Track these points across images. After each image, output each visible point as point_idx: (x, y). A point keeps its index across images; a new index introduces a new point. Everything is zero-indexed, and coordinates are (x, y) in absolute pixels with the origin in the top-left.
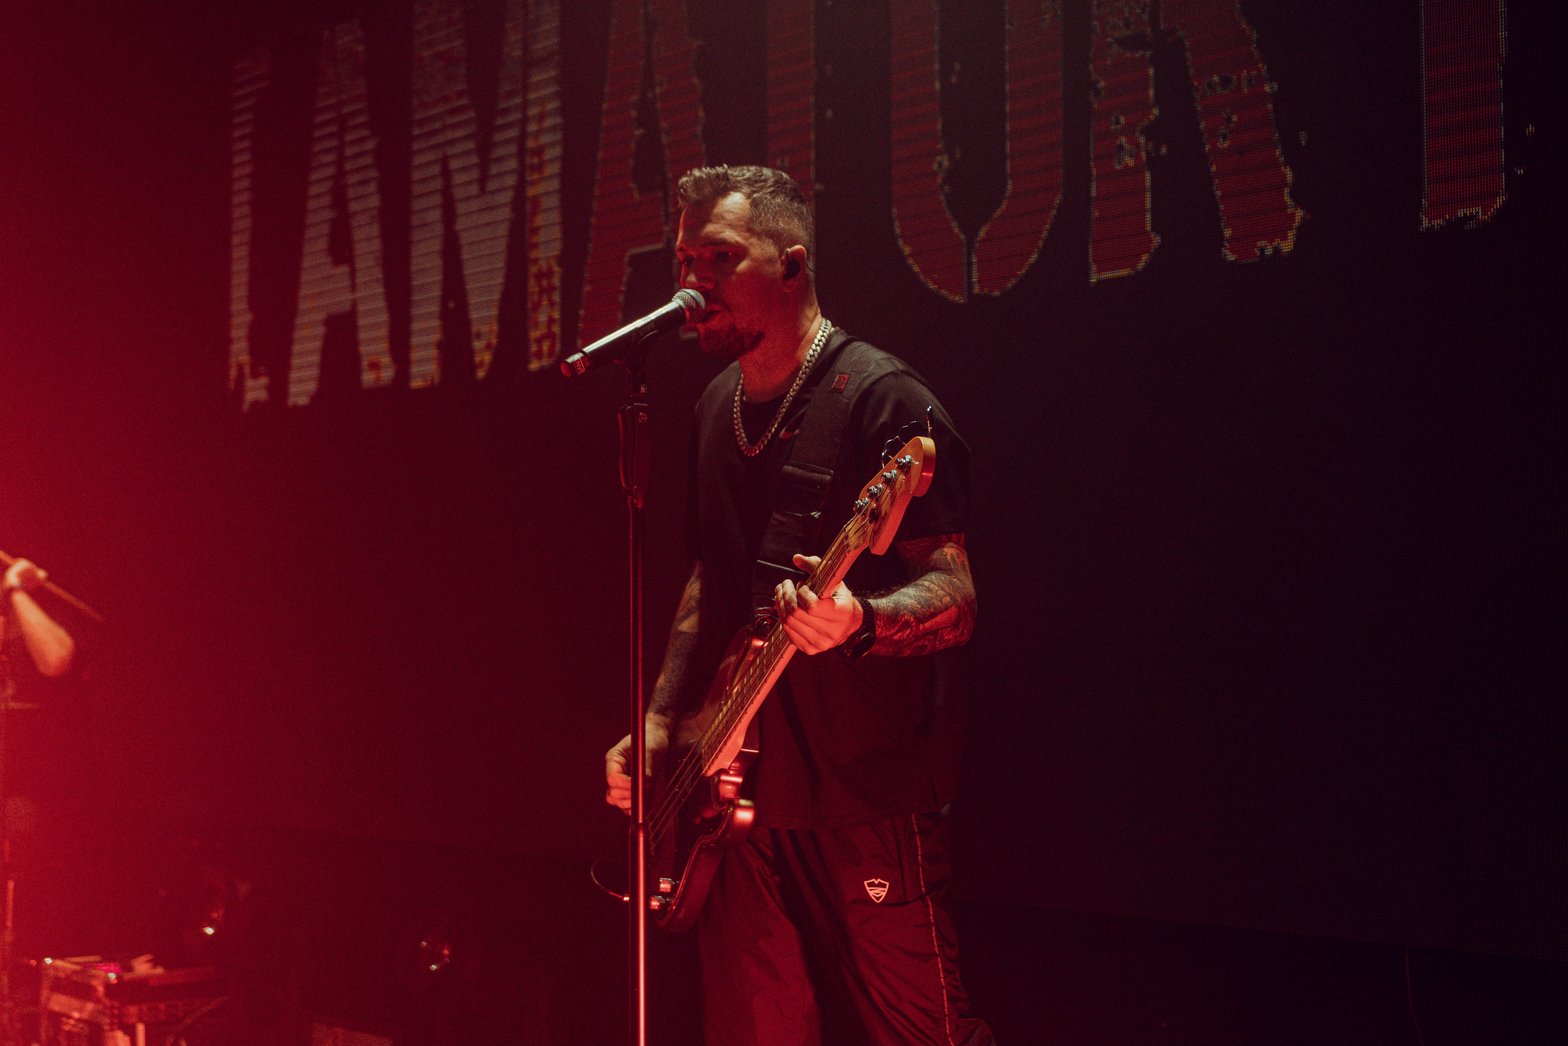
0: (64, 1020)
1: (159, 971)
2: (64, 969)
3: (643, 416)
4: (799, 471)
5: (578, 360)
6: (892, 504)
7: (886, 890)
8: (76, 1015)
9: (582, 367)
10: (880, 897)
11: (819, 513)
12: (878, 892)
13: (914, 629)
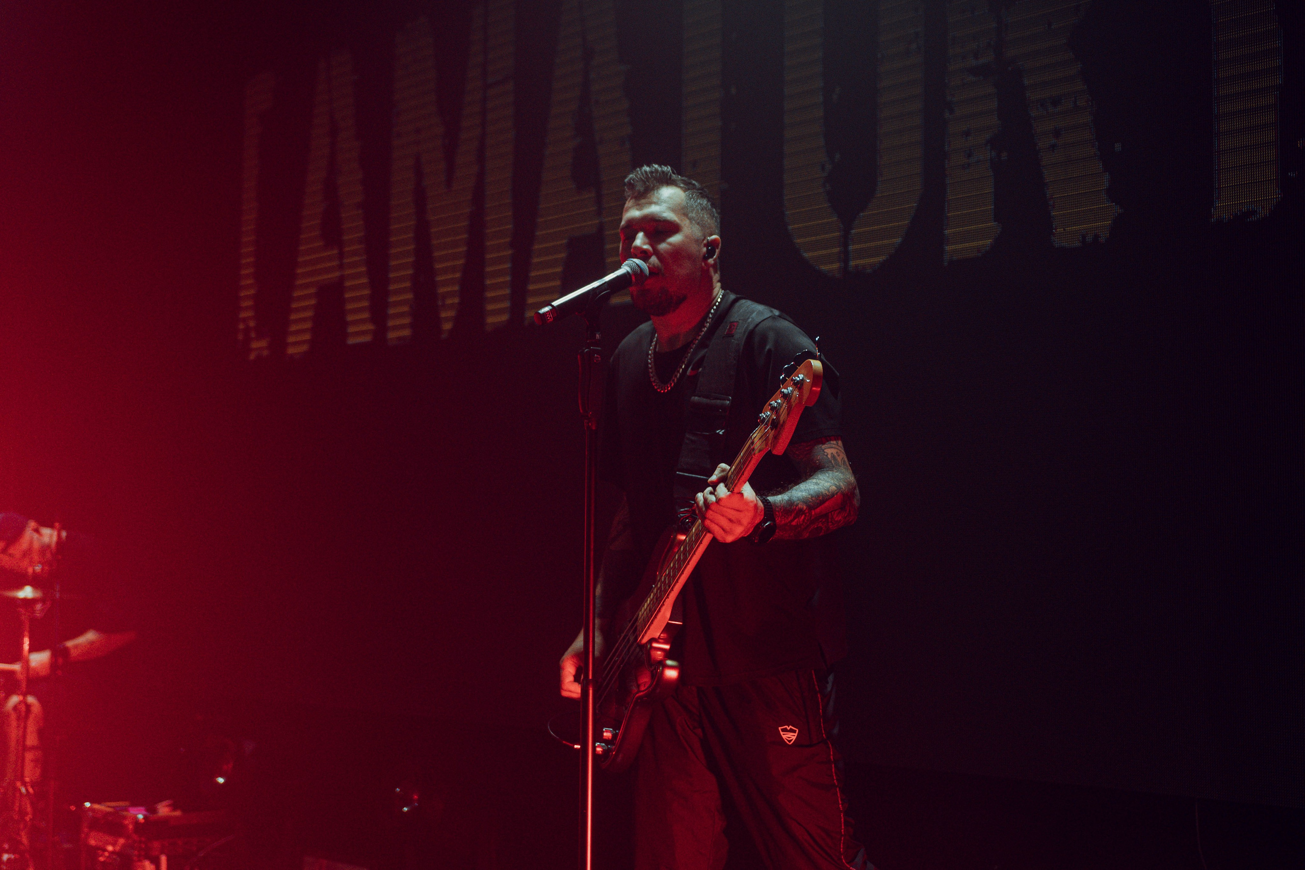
0: (100, 852)
1: (178, 813)
2: (101, 811)
3: (597, 357)
4: (704, 400)
5: (548, 312)
6: (788, 414)
7: (796, 734)
8: (110, 848)
9: (550, 317)
10: (792, 740)
11: (723, 431)
12: (790, 736)
13: (807, 514)
